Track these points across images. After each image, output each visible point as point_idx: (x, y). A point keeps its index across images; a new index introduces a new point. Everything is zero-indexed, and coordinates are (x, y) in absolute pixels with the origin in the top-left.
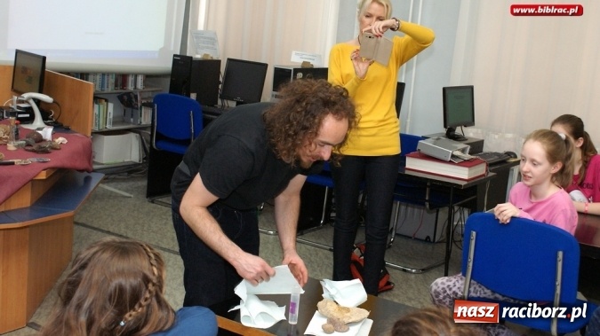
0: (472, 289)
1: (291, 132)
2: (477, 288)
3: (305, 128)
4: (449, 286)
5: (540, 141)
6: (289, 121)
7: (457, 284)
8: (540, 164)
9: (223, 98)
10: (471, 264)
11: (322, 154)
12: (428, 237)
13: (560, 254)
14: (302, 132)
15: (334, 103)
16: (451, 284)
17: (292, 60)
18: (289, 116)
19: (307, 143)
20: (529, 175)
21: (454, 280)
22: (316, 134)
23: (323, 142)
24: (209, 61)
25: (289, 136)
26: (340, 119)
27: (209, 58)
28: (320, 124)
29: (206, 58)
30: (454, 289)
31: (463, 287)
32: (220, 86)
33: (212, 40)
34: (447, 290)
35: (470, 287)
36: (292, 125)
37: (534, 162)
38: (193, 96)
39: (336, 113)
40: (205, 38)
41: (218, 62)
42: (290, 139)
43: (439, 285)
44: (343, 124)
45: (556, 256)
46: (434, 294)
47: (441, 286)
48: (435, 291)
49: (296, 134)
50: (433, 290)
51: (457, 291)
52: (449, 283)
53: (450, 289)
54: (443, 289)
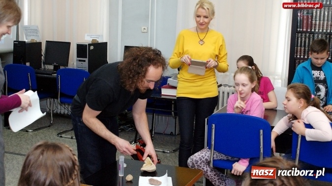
0: (215, 156)
1: (131, 76)
2: (218, 154)
3: (139, 73)
4: (202, 156)
5: (244, 73)
6: (130, 70)
7: (206, 154)
8: (247, 85)
9: (45, 64)
10: (213, 143)
11: (150, 86)
12: (172, 133)
13: (261, 131)
14: (137, 76)
15: (153, 60)
16: (203, 155)
17: (86, 39)
18: (130, 67)
19: (140, 81)
20: (242, 92)
21: (204, 153)
22: (144, 76)
23: (149, 80)
24: (35, 43)
25: (130, 78)
26: (157, 68)
27: (35, 42)
28: (146, 70)
29: (33, 41)
30: (206, 157)
31: (210, 155)
32: (43, 58)
33: (36, 31)
34: (202, 158)
35: (214, 155)
36: (131, 72)
37: (243, 85)
38: (28, 64)
39: (155, 65)
40: (31, 30)
41: (40, 43)
42: (131, 79)
43: (197, 156)
44: (160, 69)
45: (259, 133)
46: (195, 163)
47: (198, 157)
48: (196, 161)
49: (134, 76)
50: (194, 160)
51: (208, 158)
52: (202, 155)
53: (204, 158)
54: (200, 158)
